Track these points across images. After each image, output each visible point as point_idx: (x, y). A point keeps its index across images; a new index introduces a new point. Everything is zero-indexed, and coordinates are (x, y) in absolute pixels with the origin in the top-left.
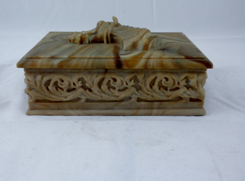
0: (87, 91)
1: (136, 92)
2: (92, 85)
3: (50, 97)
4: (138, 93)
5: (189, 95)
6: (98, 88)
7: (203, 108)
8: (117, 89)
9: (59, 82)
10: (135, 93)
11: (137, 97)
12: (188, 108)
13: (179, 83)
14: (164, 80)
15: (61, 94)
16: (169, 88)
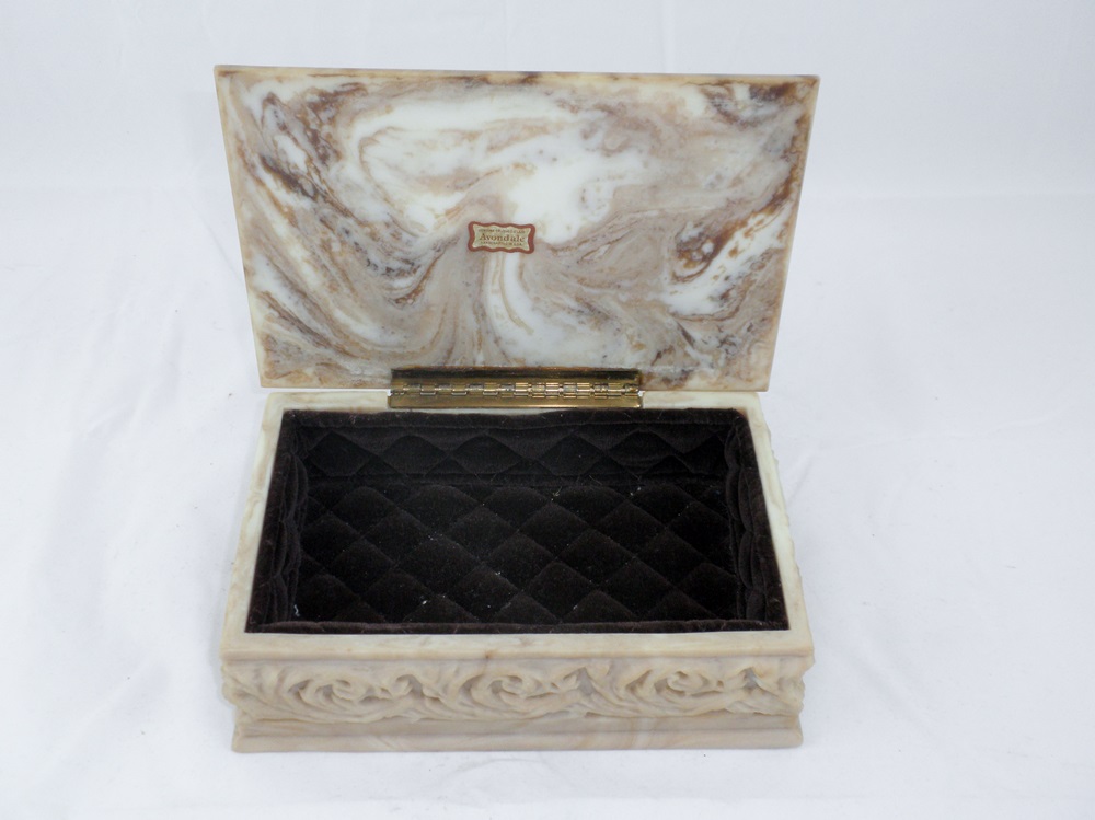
0: (428, 703)
1: (585, 702)
2: (441, 693)
3: (309, 716)
4: (591, 701)
5: (751, 708)
6: (462, 698)
7: (798, 728)
8: (523, 697)
9: (336, 687)
10: (578, 703)
11: (587, 710)
12: (746, 729)
13: (720, 683)
14: (676, 678)
15: (345, 709)
16: (688, 694)
